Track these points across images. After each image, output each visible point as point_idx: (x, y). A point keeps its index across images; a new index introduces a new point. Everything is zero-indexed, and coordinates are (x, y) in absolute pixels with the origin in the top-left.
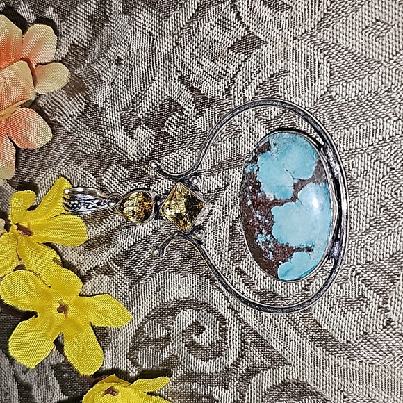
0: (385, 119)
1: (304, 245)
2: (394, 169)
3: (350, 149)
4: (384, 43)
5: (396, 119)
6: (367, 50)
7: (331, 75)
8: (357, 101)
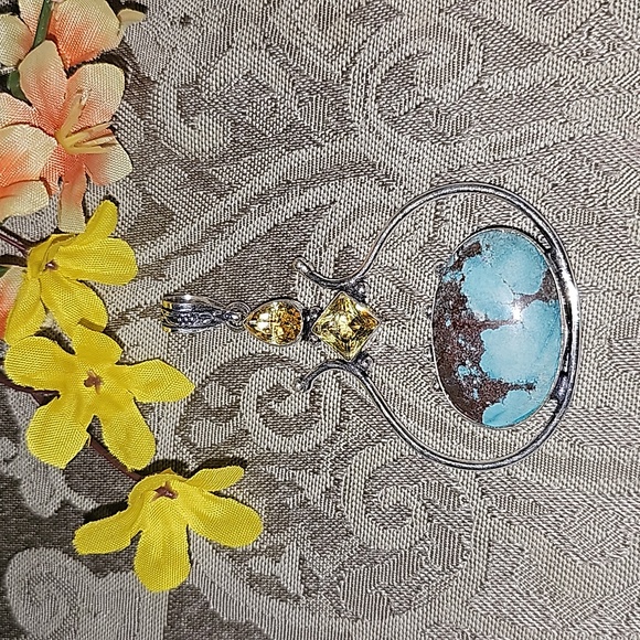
0: (549, 121)
1: (523, 381)
2: (557, 185)
3: (503, 159)
4: (554, 21)
5: (563, 120)
6: (532, 31)
7: (484, 61)
8: (515, 97)
